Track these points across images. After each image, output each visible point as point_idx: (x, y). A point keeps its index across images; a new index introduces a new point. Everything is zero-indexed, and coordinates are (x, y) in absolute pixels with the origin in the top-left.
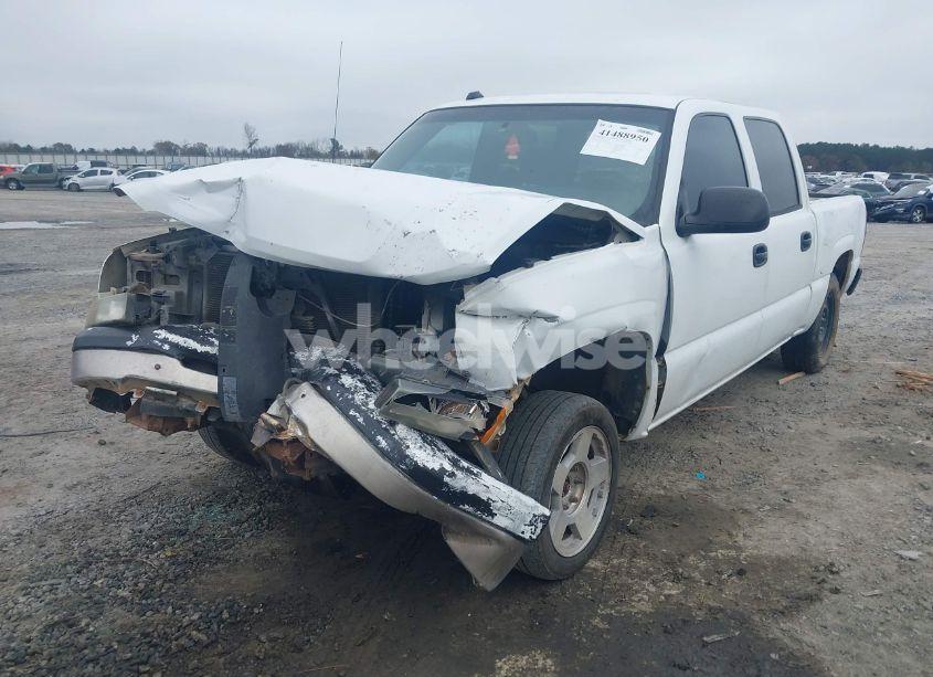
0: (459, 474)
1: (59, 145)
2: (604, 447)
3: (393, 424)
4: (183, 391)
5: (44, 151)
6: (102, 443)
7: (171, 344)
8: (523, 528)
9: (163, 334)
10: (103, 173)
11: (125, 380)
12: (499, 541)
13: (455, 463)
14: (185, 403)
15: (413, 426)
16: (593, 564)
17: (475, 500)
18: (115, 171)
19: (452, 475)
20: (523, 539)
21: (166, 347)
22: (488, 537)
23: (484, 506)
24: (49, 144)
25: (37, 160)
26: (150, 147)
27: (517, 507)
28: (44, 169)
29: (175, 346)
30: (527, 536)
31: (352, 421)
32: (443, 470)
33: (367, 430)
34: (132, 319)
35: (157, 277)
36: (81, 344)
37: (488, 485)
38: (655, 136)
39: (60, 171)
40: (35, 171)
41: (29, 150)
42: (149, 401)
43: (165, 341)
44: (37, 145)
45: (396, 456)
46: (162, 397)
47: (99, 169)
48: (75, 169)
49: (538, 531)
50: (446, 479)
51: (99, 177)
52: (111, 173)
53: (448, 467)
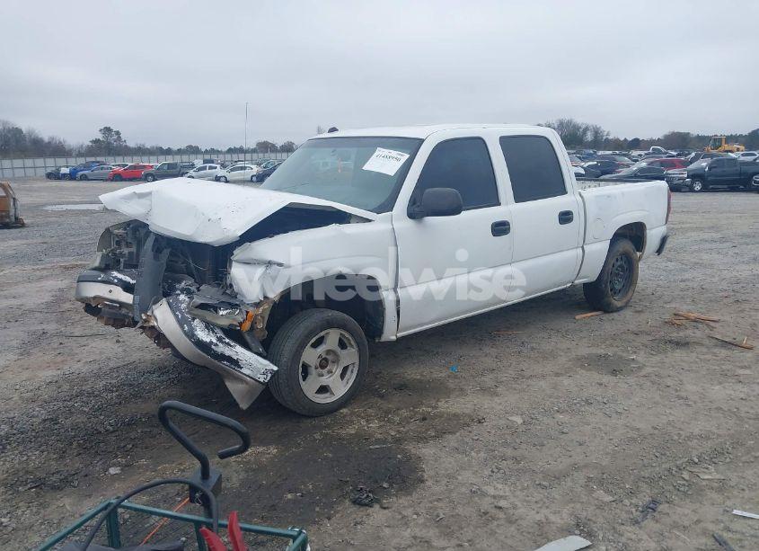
0: (221, 345)
1: (190, 147)
2: (352, 342)
3: (194, 319)
4: (122, 305)
5: (180, 152)
6: (118, 341)
7: (118, 279)
8: (259, 376)
9: (115, 274)
10: (211, 168)
11: (95, 298)
12: (247, 383)
13: (220, 339)
14: (124, 311)
15: (203, 320)
16: (344, 411)
17: (229, 359)
18: (218, 166)
19: (216, 345)
20: (260, 382)
21: (116, 281)
22: (242, 381)
23: (236, 363)
24: (183, 146)
25: (170, 160)
26: (253, 146)
27: (255, 364)
28: (170, 166)
29: (120, 280)
30: (262, 380)
31: (176, 316)
32: (211, 342)
33: (181, 322)
34: (103, 266)
35: (123, 243)
36: (81, 280)
37: (238, 352)
38: (407, 156)
39: (184, 167)
40: (166, 167)
41: (169, 152)
42: (107, 309)
43: (115, 277)
44: (175, 148)
45: (191, 335)
46: (113, 307)
47: (208, 165)
48: (192, 166)
49: (269, 378)
50: (213, 347)
51: (208, 171)
52: (216, 168)
53: (215, 341)
